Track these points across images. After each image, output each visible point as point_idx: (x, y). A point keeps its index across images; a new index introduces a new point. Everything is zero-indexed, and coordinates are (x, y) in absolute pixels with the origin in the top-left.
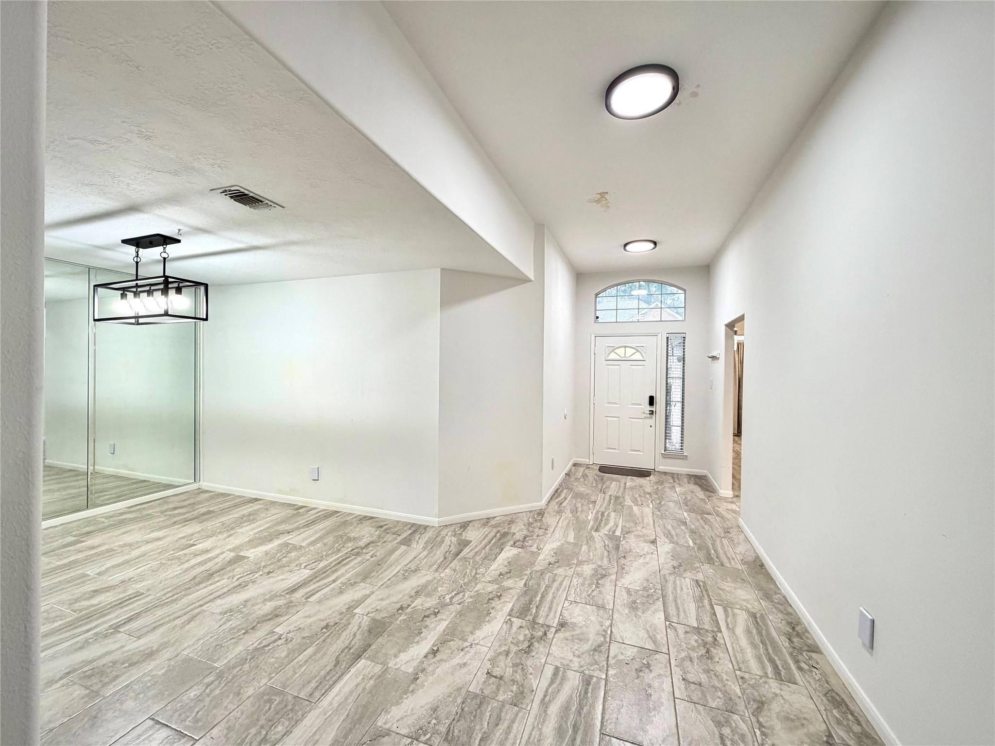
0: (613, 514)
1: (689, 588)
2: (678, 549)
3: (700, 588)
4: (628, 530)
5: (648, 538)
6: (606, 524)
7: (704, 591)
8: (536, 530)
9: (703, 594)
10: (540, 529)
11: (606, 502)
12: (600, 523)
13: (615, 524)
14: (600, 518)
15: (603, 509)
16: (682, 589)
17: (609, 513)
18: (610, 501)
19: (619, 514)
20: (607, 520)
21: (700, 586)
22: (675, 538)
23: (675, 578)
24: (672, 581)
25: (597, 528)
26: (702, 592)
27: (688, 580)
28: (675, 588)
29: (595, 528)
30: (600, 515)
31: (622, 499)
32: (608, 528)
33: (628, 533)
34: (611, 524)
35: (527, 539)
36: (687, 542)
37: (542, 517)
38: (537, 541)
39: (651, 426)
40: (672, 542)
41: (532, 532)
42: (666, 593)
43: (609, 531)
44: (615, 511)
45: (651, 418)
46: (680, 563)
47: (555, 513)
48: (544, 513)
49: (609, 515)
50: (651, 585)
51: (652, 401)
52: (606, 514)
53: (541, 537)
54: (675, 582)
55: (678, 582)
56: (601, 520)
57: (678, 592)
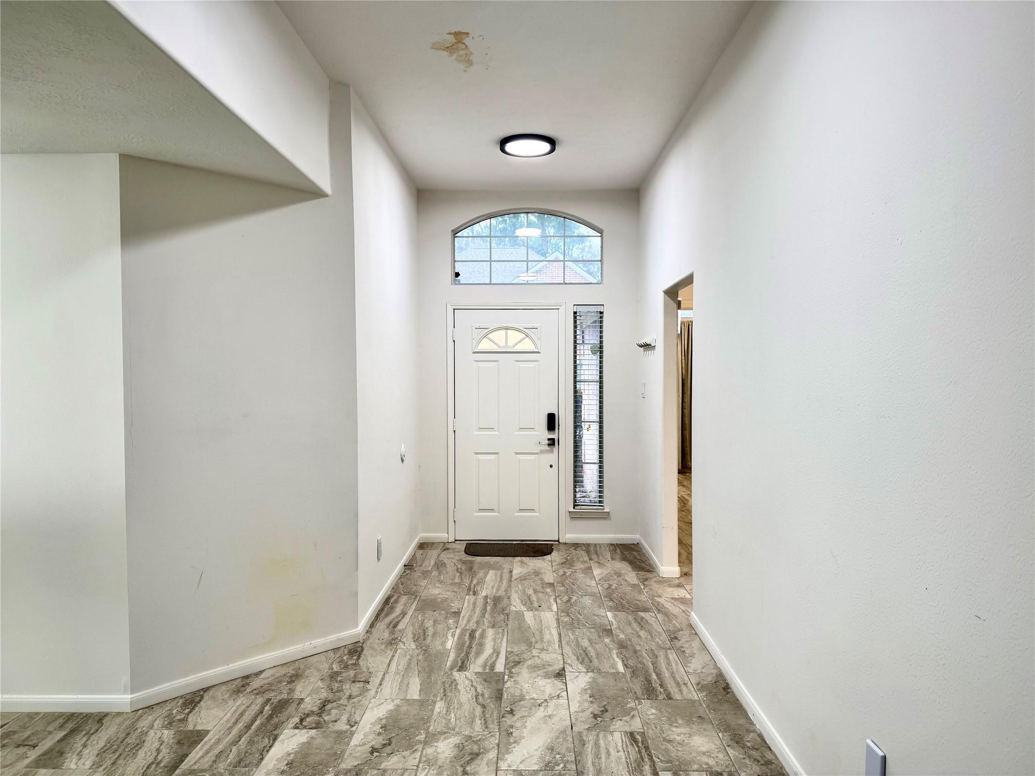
0: (490, 633)
1: (621, 749)
2: (601, 680)
3: (638, 746)
4: (517, 659)
5: (551, 669)
6: (478, 654)
7: (643, 751)
8: (346, 686)
9: (641, 757)
10: (354, 682)
11: (478, 610)
12: (467, 654)
13: (494, 650)
14: (467, 644)
15: (472, 625)
16: (608, 753)
17: (484, 630)
18: (485, 609)
19: (500, 630)
20: (481, 645)
21: (636, 742)
22: (596, 662)
23: (598, 736)
24: (592, 743)
25: (463, 663)
26: (640, 752)
27: (617, 736)
28: (597, 756)
29: (460, 664)
30: (467, 638)
31: (506, 601)
32: (481, 660)
33: (518, 663)
34: (488, 650)
35: (328, 707)
36: (614, 666)
37: (359, 657)
38: (348, 708)
39: (551, 466)
40: (590, 669)
41: (338, 691)
42: (584, 767)
43: (484, 666)
44: (493, 626)
45: (552, 451)
46: (604, 706)
47: (383, 647)
48: (362, 649)
49: (483, 636)
50: (558, 756)
51: (552, 422)
52: (477, 634)
53: (355, 700)
54: (597, 744)
55: (602, 742)
56: (470, 647)
57: (603, 759)
